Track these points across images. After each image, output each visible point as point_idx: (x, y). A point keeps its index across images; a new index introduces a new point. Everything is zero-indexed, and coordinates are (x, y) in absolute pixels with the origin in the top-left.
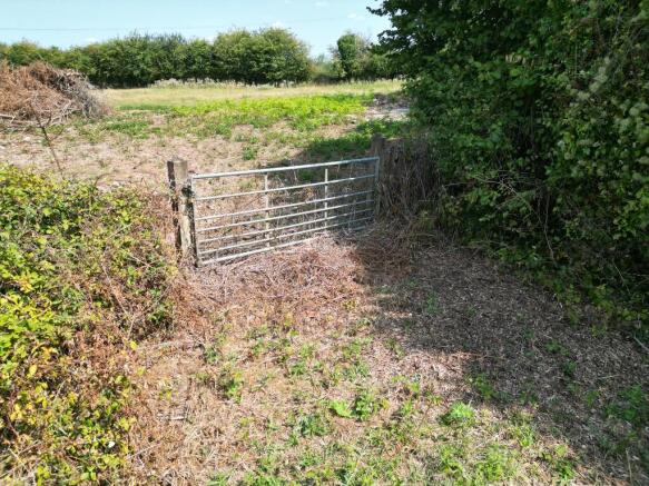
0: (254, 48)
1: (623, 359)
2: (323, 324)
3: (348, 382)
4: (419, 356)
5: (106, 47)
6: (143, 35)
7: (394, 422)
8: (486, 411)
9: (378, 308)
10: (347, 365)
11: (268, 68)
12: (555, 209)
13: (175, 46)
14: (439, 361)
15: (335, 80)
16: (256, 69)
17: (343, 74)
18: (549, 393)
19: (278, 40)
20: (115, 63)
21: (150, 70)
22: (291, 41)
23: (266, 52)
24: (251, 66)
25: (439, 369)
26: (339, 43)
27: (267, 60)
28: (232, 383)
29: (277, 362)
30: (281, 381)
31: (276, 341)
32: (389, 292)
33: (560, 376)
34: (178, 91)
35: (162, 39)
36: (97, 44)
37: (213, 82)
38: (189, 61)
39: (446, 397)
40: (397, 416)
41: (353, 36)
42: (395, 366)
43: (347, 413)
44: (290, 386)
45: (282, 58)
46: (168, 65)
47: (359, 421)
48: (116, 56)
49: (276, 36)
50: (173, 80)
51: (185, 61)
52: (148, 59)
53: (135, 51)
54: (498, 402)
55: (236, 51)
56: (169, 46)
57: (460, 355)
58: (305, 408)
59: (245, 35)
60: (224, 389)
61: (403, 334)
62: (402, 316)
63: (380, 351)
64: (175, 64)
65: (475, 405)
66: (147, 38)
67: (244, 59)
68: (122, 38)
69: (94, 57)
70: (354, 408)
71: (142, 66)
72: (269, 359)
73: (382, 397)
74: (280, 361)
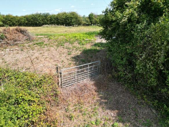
0: (68, 17)
1: (148, 112)
2: (89, 103)
3: (94, 117)
4: (108, 111)
5: (30, 16)
6: (39, 13)
7: (103, 126)
8: (121, 124)
9: (100, 99)
10: (94, 113)
11: (71, 22)
12: (136, 78)
13: (47, 16)
14: (112, 112)
15: (88, 25)
16: (68, 22)
17: (90, 23)
18: (133, 120)
19: (74, 15)
20: (32, 20)
21: (41, 22)
22: (77, 15)
23: (71, 18)
24: (67, 21)
25: (112, 114)
26: (89, 16)
27: (71, 20)
28: (72, 117)
29: (80, 112)
30: (81, 116)
31: (80, 107)
32: (102, 94)
33: (135, 116)
34: (48, 28)
35: (44, 14)
36: (27, 15)
37: (57, 26)
38: (51, 20)
39: (113, 120)
40: (104, 124)
41: (92, 14)
42: (104, 113)
43: (94, 124)
44: (83, 118)
45: (75, 19)
46: (46, 21)
47: (97, 125)
48: (32, 18)
49: (73, 14)
50: (47, 25)
51: (50, 20)
52: (41, 19)
53: (37, 17)
54: (123, 122)
55: (63, 17)
56: (46, 16)
57: (116, 111)
58: (86, 123)
59: (65, 13)
60: (70, 118)
61: (105, 105)
62: (105, 101)
63: (101, 110)
64: (48, 20)
65: (119, 122)
66: (40, 14)
67: (65, 19)
68: (34, 14)
69: (27, 18)
70: (96, 123)
71: (39, 21)
72: (79, 111)
73: (101, 120)
74: (81, 112)
